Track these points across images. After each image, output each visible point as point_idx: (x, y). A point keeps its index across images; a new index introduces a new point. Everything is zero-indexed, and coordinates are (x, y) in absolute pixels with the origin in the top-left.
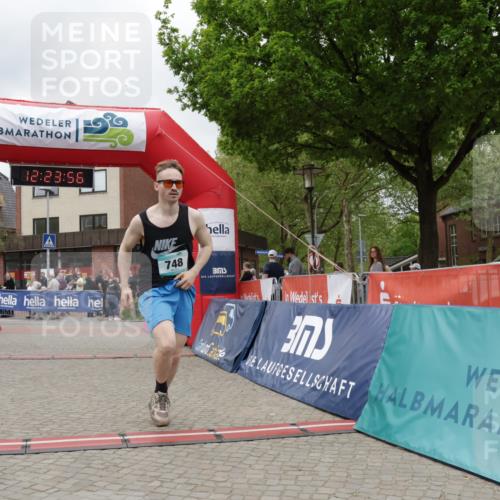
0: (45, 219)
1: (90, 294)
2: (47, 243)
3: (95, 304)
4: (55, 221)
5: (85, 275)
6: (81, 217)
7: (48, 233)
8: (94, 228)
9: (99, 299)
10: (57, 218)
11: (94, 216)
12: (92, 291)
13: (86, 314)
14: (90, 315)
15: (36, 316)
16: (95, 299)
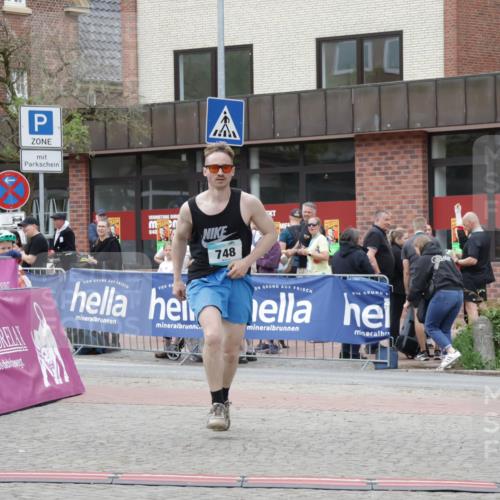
0: (213, 51)
1: (350, 288)
2: (219, 126)
3: (366, 315)
4: (241, 57)
5: (333, 225)
6: (320, 42)
7: (221, 95)
8: (360, 77)
9: (379, 301)
10: (249, 48)
11: (360, 39)
12: (357, 277)
13: (338, 347)
14: (350, 351)
15: (186, 351)
16: (364, 301)
